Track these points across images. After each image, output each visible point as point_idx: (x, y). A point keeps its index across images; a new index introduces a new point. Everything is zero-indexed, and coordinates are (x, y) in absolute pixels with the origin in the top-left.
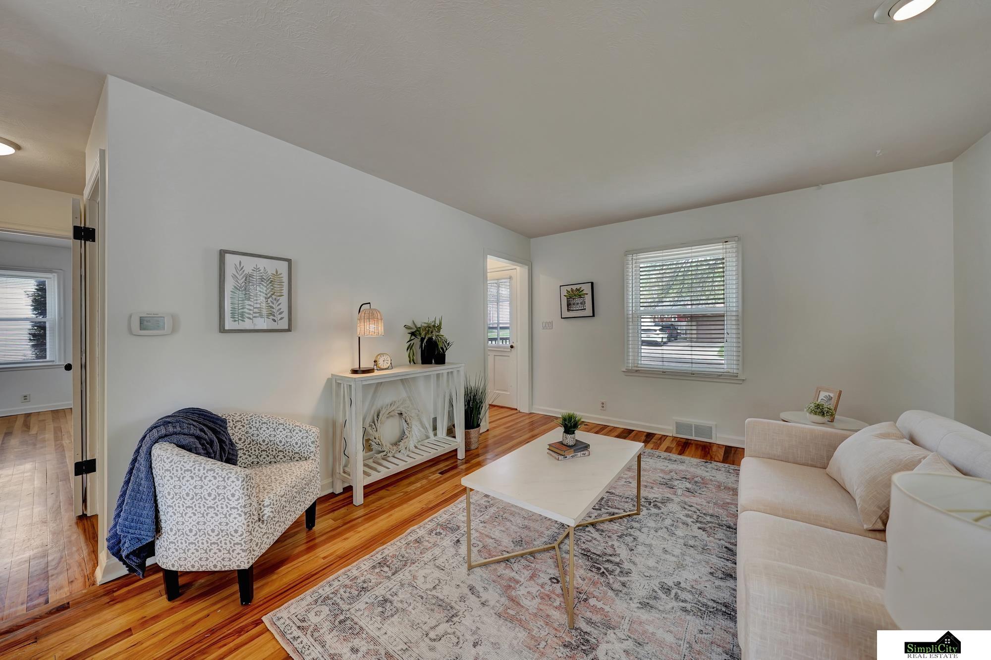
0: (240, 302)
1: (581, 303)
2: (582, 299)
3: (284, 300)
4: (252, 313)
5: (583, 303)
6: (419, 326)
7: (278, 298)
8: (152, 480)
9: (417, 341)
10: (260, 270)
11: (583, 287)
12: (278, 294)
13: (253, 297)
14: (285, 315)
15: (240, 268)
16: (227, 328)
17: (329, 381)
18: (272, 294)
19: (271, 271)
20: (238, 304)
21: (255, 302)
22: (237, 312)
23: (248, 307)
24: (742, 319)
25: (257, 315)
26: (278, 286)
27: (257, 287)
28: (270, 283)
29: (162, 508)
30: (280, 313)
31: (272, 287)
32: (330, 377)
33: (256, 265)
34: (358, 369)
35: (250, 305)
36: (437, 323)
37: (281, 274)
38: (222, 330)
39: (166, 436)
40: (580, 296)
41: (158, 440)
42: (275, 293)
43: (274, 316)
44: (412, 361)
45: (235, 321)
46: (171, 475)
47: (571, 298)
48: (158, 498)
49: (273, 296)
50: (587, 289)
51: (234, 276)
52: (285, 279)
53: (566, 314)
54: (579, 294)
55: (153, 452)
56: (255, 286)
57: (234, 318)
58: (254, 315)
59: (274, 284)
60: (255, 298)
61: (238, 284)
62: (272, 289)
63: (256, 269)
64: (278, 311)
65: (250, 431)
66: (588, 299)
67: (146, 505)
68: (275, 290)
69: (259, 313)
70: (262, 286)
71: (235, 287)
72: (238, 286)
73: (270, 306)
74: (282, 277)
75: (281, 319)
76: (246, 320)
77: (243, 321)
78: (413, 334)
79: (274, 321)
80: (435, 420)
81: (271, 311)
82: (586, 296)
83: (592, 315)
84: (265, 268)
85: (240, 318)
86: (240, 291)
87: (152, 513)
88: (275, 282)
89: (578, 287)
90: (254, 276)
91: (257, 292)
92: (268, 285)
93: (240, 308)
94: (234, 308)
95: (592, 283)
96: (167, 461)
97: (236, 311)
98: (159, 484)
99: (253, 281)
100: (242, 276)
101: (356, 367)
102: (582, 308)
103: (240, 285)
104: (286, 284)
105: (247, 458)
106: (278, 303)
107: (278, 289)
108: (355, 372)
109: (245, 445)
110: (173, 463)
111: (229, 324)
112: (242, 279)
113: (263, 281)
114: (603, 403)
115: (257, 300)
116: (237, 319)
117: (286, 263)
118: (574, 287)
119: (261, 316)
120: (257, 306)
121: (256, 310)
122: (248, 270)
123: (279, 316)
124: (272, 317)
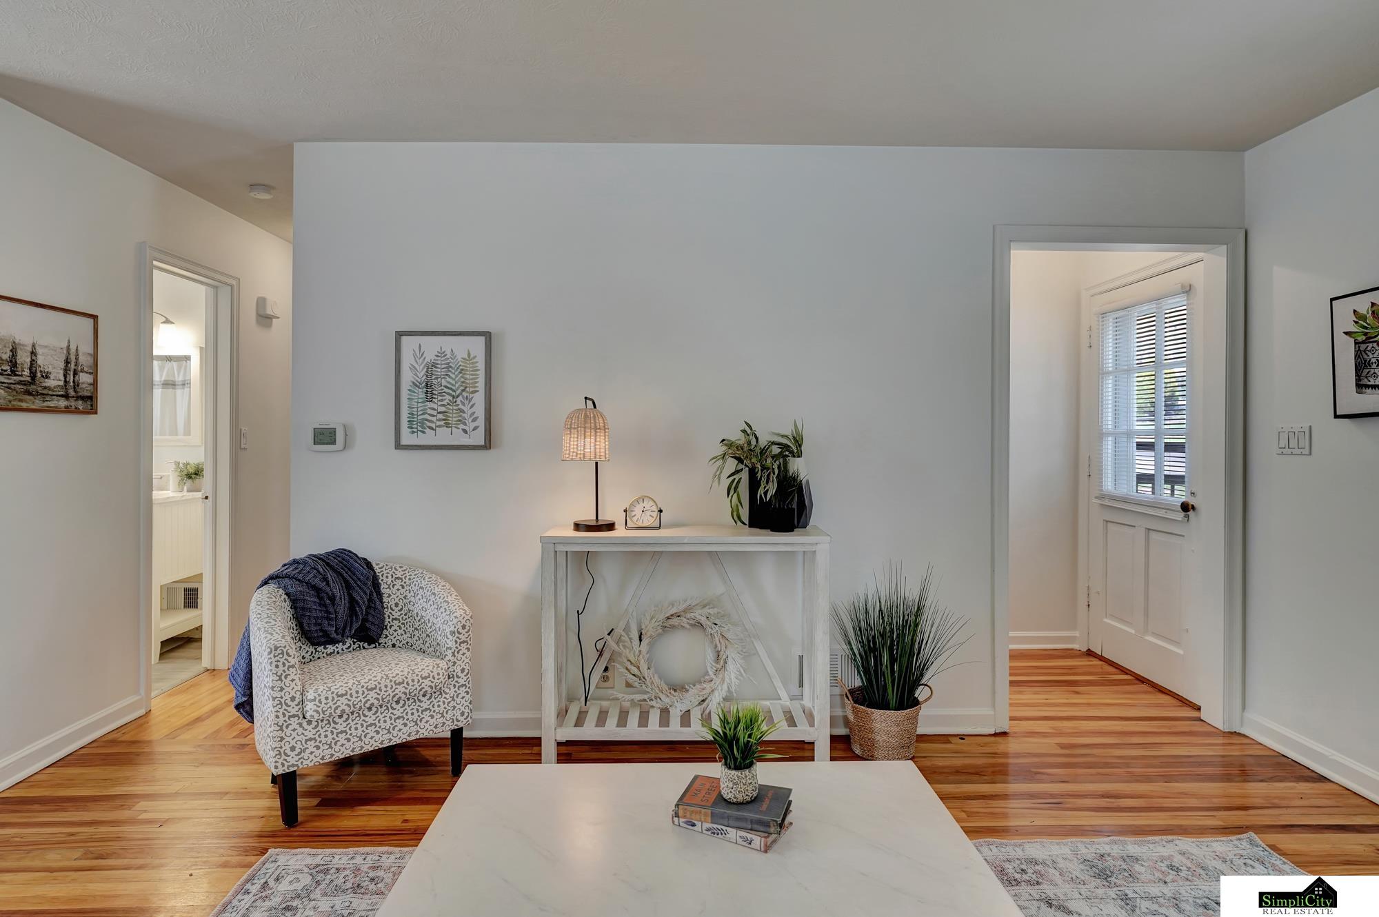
0: (420, 405)
3: (479, 399)
4: (435, 421)
7: (471, 395)
10: (446, 355)
12: (471, 390)
13: (436, 397)
14: (481, 422)
15: (420, 354)
16: (403, 442)
18: (463, 390)
19: (461, 354)
20: (417, 408)
21: (440, 403)
22: (416, 420)
23: (430, 411)
25: (442, 423)
26: (471, 377)
27: (443, 380)
28: (460, 373)
30: (474, 420)
31: (462, 380)
33: (441, 348)
34: (592, 524)
35: (433, 409)
37: (475, 357)
38: (399, 446)
42: (466, 388)
43: (465, 424)
44: (738, 518)
45: (413, 432)
49: (464, 393)
51: (413, 368)
52: (481, 365)
53: (1350, 400)
56: (439, 380)
57: (412, 428)
58: (438, 423)
59: (465, 374)
60: (440, 398)
61: (417, 378)
62: (463, 382)
63: (441, 354)
64: (470, 416)
68: (467, 383)
69: (444, 420)
70: (448, 379)
71: (413, 383)
72: (417, 381)
73: (459, 409)
74: (477, 362)
75: (475, 429)
76: (428, 430)
77: (424, 432)
79: (465, 431)
81: (461, 416)
84: (452, 351)
85: (419, 428)
86: (419, 388)
88: (467, 370)
90: (438, 364)
91: (442, 388)
92: (457, 376)
93: (419, 413)
94: (413, 414)
97: (413, 418)
99: (437, 372)
100: (421, 367)
101: (588, 516)
103: (419, 380)
104: (482, 373)
106: (471, 403)
107: (471, 381)
111: (407, 438)
112: (422, 370)
113: (450, 371)
115: (442, 400)
116: (416, 430)
117: (483, 339)
118: (1375, 303)
119: (447, 425)
120: (443, 409)
121: (440, 416)
122: (430, 357)
123: (473, 425)
124: (461, 426)
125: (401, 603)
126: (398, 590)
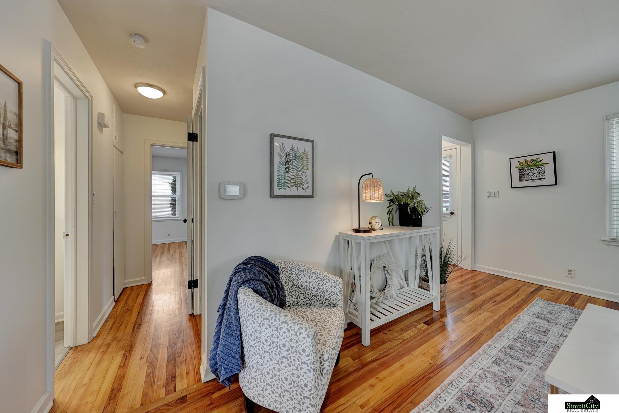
0: (283, 174)
1: (539, 173)
2: (540, 168)
3: (309, 172)
4: (290, 183)
5: (542, 173)
6: (396, 194)
7: (306, 171)
8: (239, 320)
9: (395, 207)
10: (295, 149)
11: (541, 157)
12: (306, 168)
13: (290, 170)
14: (310, 184)
15: (283, 148)
16: (275, 194)
17: (337, 238)
18: (302, 168)
19: (301, 150)
20: (282, 176)
21: (292, 174)
22: (281, 182)
23: (287, 178)
25: (293, 184)
26: (306, 162)
27: (293, 162)
28: (301, 159)
29: (246, 346)
30: (307, 183)
31: (302, 163)
32: (338, 234)
33: (293, 145)
34: (358, 229)
35: (289, 177)
37: (307, 152)
38: (272, 196)
39: (246, 281)
40: (538, 167)
41: (241, 285)
42: (303, 167)
43: (303, 185)
44: (391, 223)
45: (280, 189)
46: (253, 319)
47: (524, 168)
48: (243, 336)
49: (303, 170)
50: (549, 159)
51: (279, 155)
52: (310, 157)
53: (517, 184)
54: (535, 164)
55: (239, 296)
56: (292, 162)
57: (279, 186)
58: (292, 184)
59: (303, 160)
60: (292, 171)
61: (281, 160)
62: (302, 164)
63: (292, 149)
64: (305, 182)
65: (292, 276)
66: (549, 169)
67: (236, 341)
68: (304, 165)
69: (294, 183)
70: (296, 162)
71: (280, 162)
72: (281, 161)
73: (300, 178)
74: (308, 155)
75: (308, 187)
76: (286, 188)
77: (285, 189)
78: (391, 201)
79: (303, 189)
80: (406, 273)
81: (301, 181)
82: (545, 165)
83: (553, 184)
84: (297, 148)
85: (283, 187)
86: (282, 165)
87: (239, 349)
88: (304, 159)
89: (534, 158)
90: (291, 154)
91: (293, 166)
92: (299, 161)
93: (283, 179)
94: (280, 179)
95: (554, 153)
96: (251, 307)
97: (280, 181)
98: (244, 325)
99: (291, 158)
100: (284, 154)
101: (356, 227)
102: (541, 177)
103: (282, 161)
104: (310, 160)
105: (290, 298)
106: (305, 175)
107: (306, 164)
108: (357, 231)
109: (289, 287)
110: (255, 310)
111: (277, 192)
112: (284, 156)
113: (296, 158)
114: (570, 271)
115: (293, 173)
116: (281, 188)
117: (310, 144)
118: (529, 159)
119: (295, 185)
120: (293, 177)
121: (292, 181)
122: (288, 150)
123: (306, 186)
124: (302, 186)
125: (288, 281)
126: (285, 274)
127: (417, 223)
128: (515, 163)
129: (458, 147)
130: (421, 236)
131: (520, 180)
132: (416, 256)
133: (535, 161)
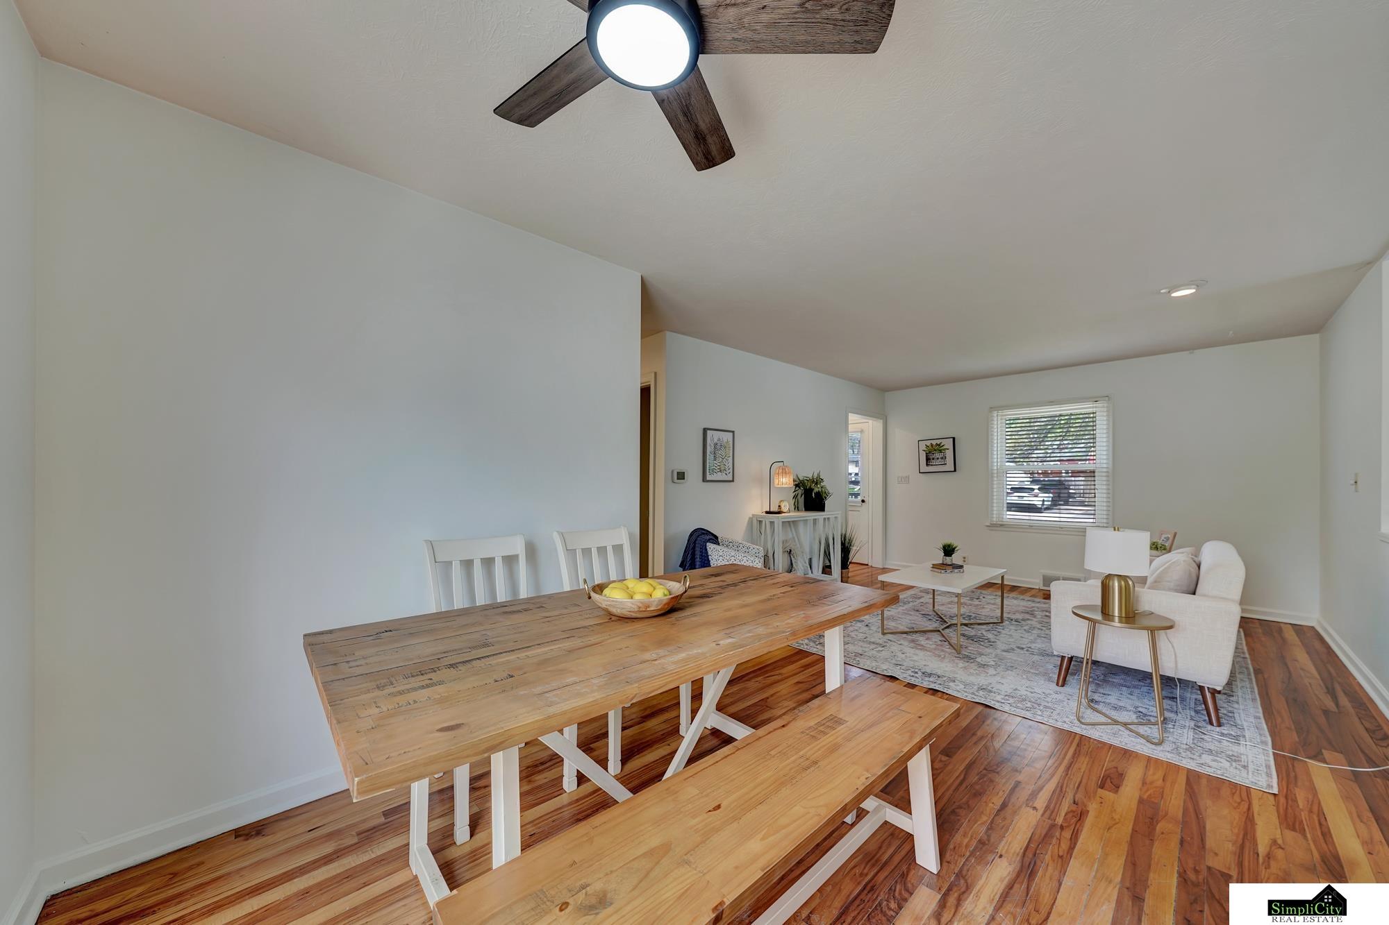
1: (942, 458)
2: (942, 454)
3: (730, 459)
4: (717, 469)
5: (944, 458)
6: (801, 479)
7: (728, 458)
9: (800, 491)
10: (721, 439)
11: (944, 442)
12: (728, 455)
13: (717, 458)
14: (731, 470)
15: (712, 439)
16: (708, 479)
17: (751, 521)
19: (725, 440)
20: (711, 463)
21: (719, 461)
24: (1114, 474)
26: (728, 450)
28: (725, 448)
30: (729, 469)
31: (725, 451)
32: (751, 516)
33: (720, 436)
34: (770, 511)
35: (716, 464)
36: (816, 475)
37: (729, 441)
38: (705, 480)
40: (941, 451)
42: (726, 454)
43: (726, 471)
44: (797, 508)
47: (929, 452)
49: (726, 457)
50: (948, 444)
51: (710, 445)
52: (731, 443)
53: (924, 468)
54: (939, 448)
56: (719, 450)
58: (719, 470)
60: (719, 459)
61: (711, 449)
63: (719, 439)
64: (728, 467)
66: (949, 454)
69: (720, 468)
70: (721, 451)
72: (711, 451)
73: (724, 464)
75: (729, 473)
77: (713, 474)
78: (797, 486)
79: (726, 474)
80: (810, 560)
81: (725, 467)
82: (947, 451)
83: (953, 470)
84: (723, 438)
85: (712, 472)
86: (712, 454)
88: (727, 447)
89: (938, 442)
90: (718, 443)
91: (719, 454)
93: (712, 465)
94: (710, 466)
95: (954, 439)
97: (710, 468)
99: (718, 447)
100: (713, 444)
101: (768, 510)
102: (943, 463)
104: (732, 448)
106: (728, 462)
107: (728, 452)
108: (767, 512)
111: (709, 477)
112: (713, 446)
113: (722, 447)
114: (964, 558)
116: (710, 473)
117: (732, 434)
118: (934, 442)
119: (721, 471)
120: (719, 464)
121: (718, 467)
122: (716, 440)
123: (728, 471)
127: (821, 508)
128: (923, 447)
129: (870, 422)
130: (825, 519)
131: (927, 465)
132: (820, 543)
133: (939, 445)
